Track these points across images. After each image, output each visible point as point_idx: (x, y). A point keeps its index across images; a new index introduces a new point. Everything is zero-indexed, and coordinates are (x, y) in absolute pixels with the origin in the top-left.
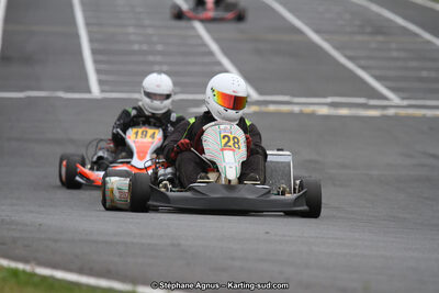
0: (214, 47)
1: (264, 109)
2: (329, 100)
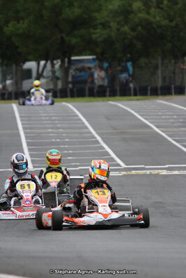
0: (99, 138)
1: (129, 173)
2: (167, 166)
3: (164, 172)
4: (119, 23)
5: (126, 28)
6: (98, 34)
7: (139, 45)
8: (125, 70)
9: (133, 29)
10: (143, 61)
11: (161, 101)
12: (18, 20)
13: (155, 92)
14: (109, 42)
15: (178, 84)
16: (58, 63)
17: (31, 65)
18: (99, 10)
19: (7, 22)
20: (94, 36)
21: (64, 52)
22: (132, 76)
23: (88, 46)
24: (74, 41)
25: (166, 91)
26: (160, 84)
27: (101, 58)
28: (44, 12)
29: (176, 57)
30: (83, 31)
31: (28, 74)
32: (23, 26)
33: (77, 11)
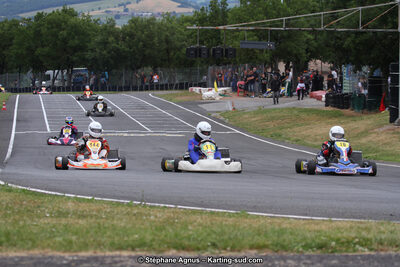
2: (127, 131)
3: (126, 135)
4: (101, 49)
5: (105, 52)
6: (89, 55)
7: (112, 62)
8: (104, 76)
9: (109, 53)
10: (114, 71)
11: (124, 95)
12: (43, 46)
13: (121, 89)
14: (95, 60)
15: (134, 84)
16: (65, 72)
17: (50, 72)
18: (89, 41)
19: (37, 47)
20: (87, 56)
21: (69, 65)
22: (108, 80)
23: (83, 62)
24: (75, 58)
25: (127, 89)
26: (123, 85)
27: (90, 69)
28: (58, 42)
29: (133, 69)
30: (80, 53)
31: (48, 77)
32: (46, 49)
33: (77, 42)
